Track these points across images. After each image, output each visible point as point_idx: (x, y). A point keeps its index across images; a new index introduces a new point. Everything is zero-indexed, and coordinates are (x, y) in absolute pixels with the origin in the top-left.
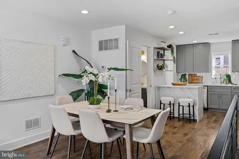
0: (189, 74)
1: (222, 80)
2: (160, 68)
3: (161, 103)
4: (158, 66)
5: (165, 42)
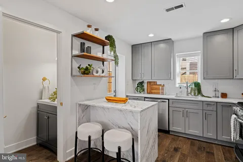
0: (148, 82)
1: (189, 90)
3: (77, 137)
4: (79, 68)
5: (97, 30)
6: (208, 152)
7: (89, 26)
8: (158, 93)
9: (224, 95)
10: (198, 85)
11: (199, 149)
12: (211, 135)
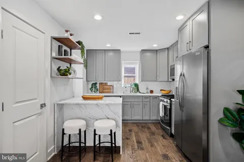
0: (100, 83)
1: (132, 89)
2: (64, 73)
3: (64, 134)
4: (59, 69)
5: (71, 35)
6: (147, 128)
7: (67, 31)
8: (110, 92)
9: (152, 92)
10: (136, 85)
11: (142, 127)
12: (146, 118)
